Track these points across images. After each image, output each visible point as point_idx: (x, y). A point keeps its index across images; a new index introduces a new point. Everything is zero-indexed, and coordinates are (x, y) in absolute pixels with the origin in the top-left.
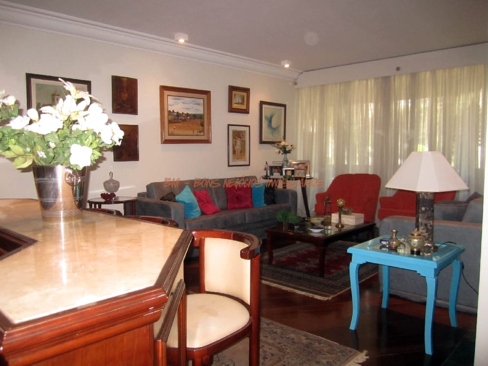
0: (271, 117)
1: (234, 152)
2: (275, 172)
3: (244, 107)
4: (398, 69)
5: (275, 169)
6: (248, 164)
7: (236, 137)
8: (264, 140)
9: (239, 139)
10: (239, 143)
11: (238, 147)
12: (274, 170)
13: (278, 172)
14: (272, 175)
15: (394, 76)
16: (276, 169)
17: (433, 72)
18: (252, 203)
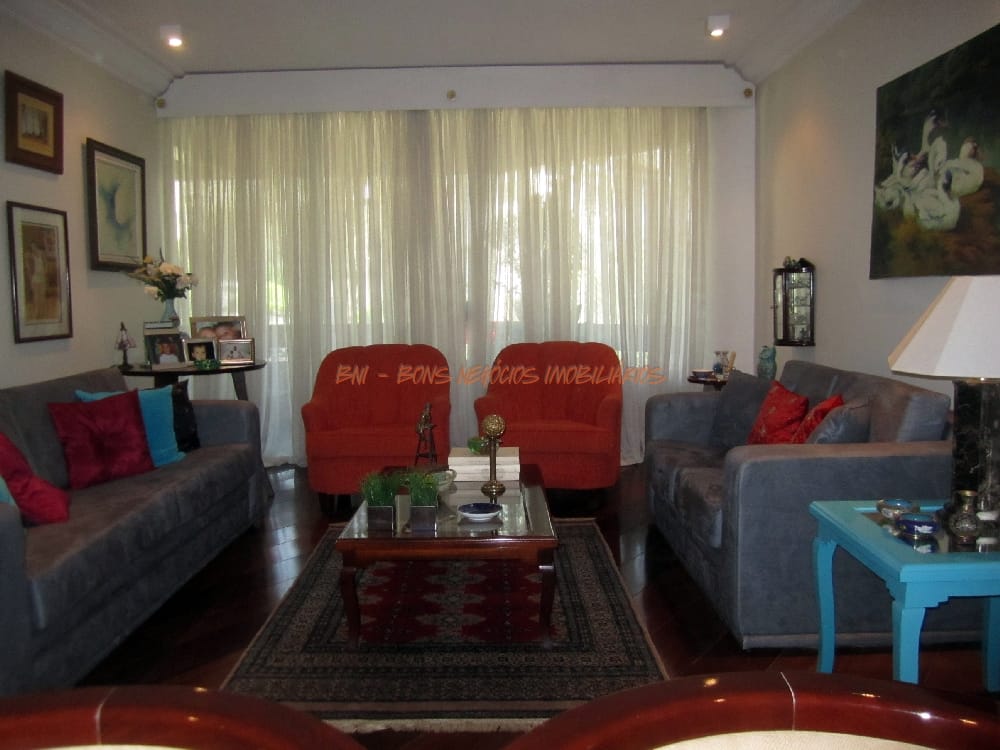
0: (114, 190)
1: (30, 295)
2: (163, 353)
3: (48, 151)
4: (452, 95)
5: (161, 343)
6: (65, 331)
7: (33, 246)
8: (102, 258)
9: (40, 252)
10: (39, 266)
11: (38, 279)
12: (159, 348)
13: (172, 352)
14: (157, 361)
15: (438, 111)
16: (165, 345)
17: (525, 112)
18: (146, 454)
